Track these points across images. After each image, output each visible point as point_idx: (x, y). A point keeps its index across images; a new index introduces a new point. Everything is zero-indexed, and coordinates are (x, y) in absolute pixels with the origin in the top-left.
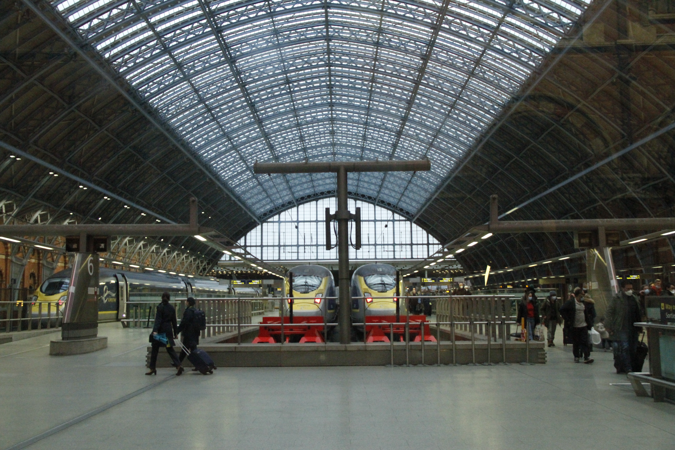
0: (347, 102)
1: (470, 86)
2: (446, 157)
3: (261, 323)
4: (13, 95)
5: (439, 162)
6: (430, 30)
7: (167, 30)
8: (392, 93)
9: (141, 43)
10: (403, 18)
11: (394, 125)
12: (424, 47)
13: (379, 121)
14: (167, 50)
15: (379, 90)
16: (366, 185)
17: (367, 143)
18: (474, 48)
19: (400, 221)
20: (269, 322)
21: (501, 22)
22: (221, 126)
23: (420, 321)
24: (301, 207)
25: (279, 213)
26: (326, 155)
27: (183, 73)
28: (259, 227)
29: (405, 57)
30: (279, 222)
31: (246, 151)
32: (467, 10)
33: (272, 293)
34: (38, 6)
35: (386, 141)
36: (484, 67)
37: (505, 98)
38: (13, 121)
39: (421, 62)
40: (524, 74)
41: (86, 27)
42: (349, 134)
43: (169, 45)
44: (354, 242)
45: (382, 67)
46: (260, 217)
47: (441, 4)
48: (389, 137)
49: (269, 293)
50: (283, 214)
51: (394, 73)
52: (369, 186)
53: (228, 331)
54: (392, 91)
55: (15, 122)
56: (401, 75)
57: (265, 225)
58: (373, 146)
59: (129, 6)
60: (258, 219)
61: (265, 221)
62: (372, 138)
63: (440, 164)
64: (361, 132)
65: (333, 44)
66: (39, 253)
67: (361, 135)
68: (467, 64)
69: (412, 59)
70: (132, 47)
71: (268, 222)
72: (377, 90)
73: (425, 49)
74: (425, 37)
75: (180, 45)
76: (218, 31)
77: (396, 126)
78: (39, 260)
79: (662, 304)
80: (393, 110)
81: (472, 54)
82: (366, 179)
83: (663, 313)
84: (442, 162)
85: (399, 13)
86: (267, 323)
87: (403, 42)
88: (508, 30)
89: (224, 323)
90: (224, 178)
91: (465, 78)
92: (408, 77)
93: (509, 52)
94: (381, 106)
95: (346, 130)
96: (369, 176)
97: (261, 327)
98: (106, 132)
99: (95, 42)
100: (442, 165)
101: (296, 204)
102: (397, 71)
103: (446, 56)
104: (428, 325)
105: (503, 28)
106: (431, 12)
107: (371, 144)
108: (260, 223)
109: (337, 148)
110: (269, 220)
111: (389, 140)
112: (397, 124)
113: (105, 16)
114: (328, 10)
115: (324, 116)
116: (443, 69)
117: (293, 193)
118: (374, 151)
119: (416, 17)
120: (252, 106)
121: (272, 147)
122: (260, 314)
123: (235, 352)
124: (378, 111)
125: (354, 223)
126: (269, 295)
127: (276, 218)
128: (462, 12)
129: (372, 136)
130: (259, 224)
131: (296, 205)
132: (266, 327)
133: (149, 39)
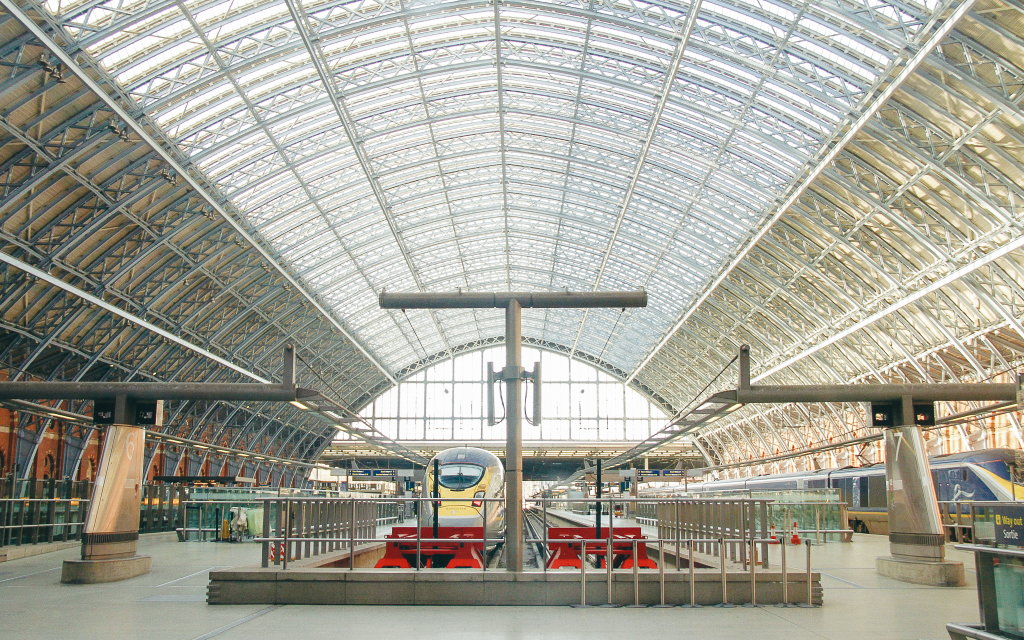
0: (529, 204)
1: (713, 182)
2: (676, 288)
3: (388, 537)
4: (32, 188)
5: (667, 295)
6: (653, 100)
7: (264, 96)
8: (596, 192)
9: (225, 114)
10: (613, 82)
11: (598, 239)
12: (644, 124)
13: (576, 233)
14: (262, 124)
15: (576, 187)
16: (556, 328)
17: (558, 266)
18: (718, 127)
19: (607, 383)
20: (400, 536)
21: (757, 88)
22: (340, 238)
23: (632, 536)
24: (457, 359)
25: (425, 369)
26: (497, 282)
27: (285, 159)
28: (395, 389)
29: (616, 139)
30: (426, 382)
31: (377, 275)
32: (707, 72)
33: (412, 489)
34: (75, 60)
35: (586, 262)
36: (732, 155)
37: (765, 200)
38: (30, 227)
39: (639, 146)
40: (793, 166)
41: (143, 90)
42: (533, 252)
43: (264, 117)
44: (530, 415)
45: (582, 153)
46: (397, 375)
47: (669, 62)
48: (592, 257)
49: (407, 490)
50: (430, 370)
51: (599, 162)
52: (562, 329)
53: (338, 548)
54: (595, 188)
55: (32, 229)
56: (610, 165)
57: (403, 385)
58: (568, 271)
59: (207, 60)
60: (394, 378)
61: (402, 381)
62: (567, 259)
63: (667, 298)
64: (550, 249)
65: (508, 118)
66: (60, 425)
67: (550, 253)
68: (708, 150)
69: (626, 142)
70: (212, 120)
71: (408, 382)
72: (573, 187)
73: (645, 127)
74: (646, 110)
75: (282, 118)
76: (338, 98)
77: (603, 241)
78: (60, 435)
79: (998, 517)
80: (597, 216)
81: (715, 135)
82: (557, 319)
83: (999, 530)
84: (670, 294)
85: (606, 74)
86: (398, 537)
87: (613, 117)
88: (767, 101)
89: (331, 537)
90: (343, 316)
91: (705, 171)
92: (620, 168)
93: (770, 133)
94: (580, 211)
95: (527, 245)
96: (561, 314)
97: (388, 543)
98: (167, 244)
99: (156, 112)
100: (671, 299)
101: (451, 355)
102: (603, 158)
103: (676, 137)
104: (644, 543)
105: (761, 98)
106: (654, 73)
107: (565, 267)
108: (396, 383)
109: (514, 274)
110: (410, 379)
111: (591, 262)
112: (603, 238)
113: (172, 75)
114: (502, 68)
115: (494, 225)
116: (672, 157)
117: (447, 340)
118: (569, 278)
119: (632, 80)
120: (387, 208)
121: (415, 271)
122: (390, 522)
123: (345, 581)
124: (575, 219)
125: (531, 386)
126: (406, 493)
127: (420, 376)
128: (700, 74)
129: (565, 255)
130: (394, 385)
131: (452, 357)
132: (396, 544)
133: (236, 108)
